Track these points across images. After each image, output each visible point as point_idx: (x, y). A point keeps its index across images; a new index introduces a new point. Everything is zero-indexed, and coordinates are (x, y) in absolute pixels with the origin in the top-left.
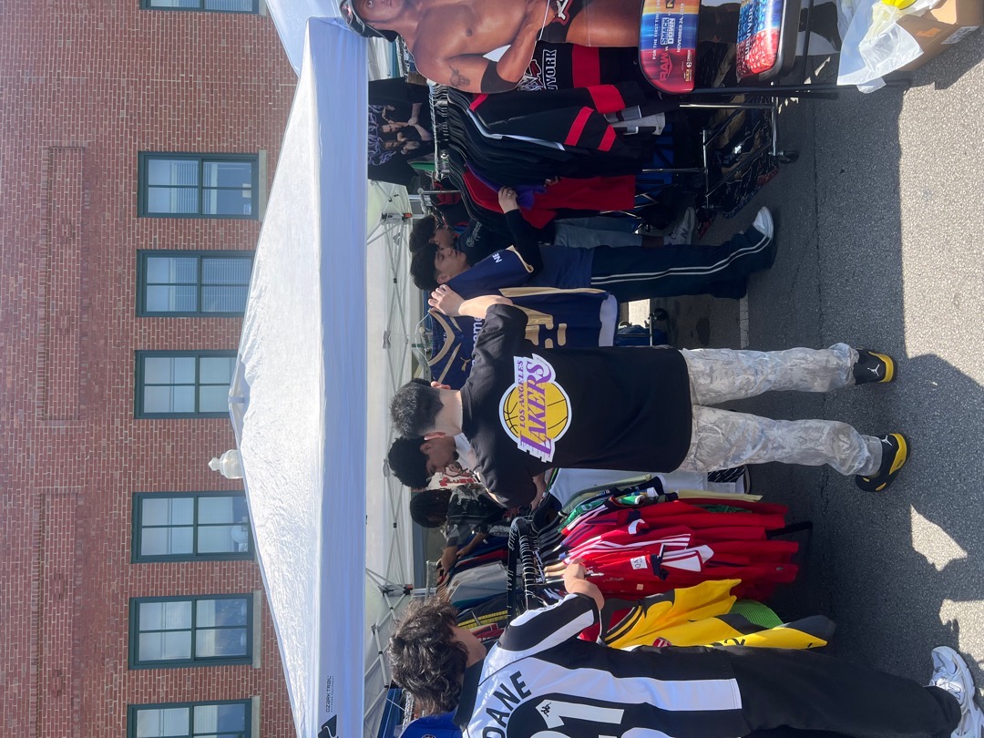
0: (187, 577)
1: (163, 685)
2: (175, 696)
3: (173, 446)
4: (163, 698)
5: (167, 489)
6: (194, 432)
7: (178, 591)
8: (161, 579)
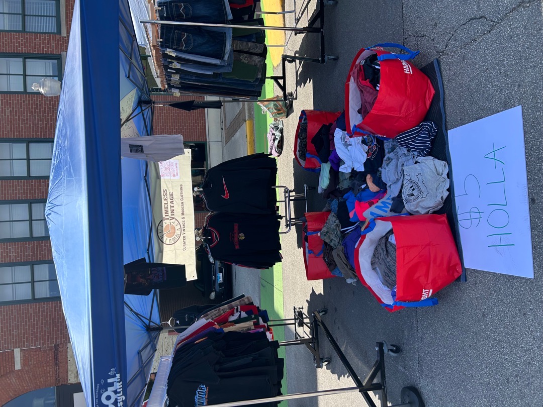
0: (24, 189)
1: (13, 252)
2: (21, 257)
3: (10, 110)
4: (13, 259)
5: (8, 136)
6: (24, 102)
7: (19, 197)
8: (8, 189)
